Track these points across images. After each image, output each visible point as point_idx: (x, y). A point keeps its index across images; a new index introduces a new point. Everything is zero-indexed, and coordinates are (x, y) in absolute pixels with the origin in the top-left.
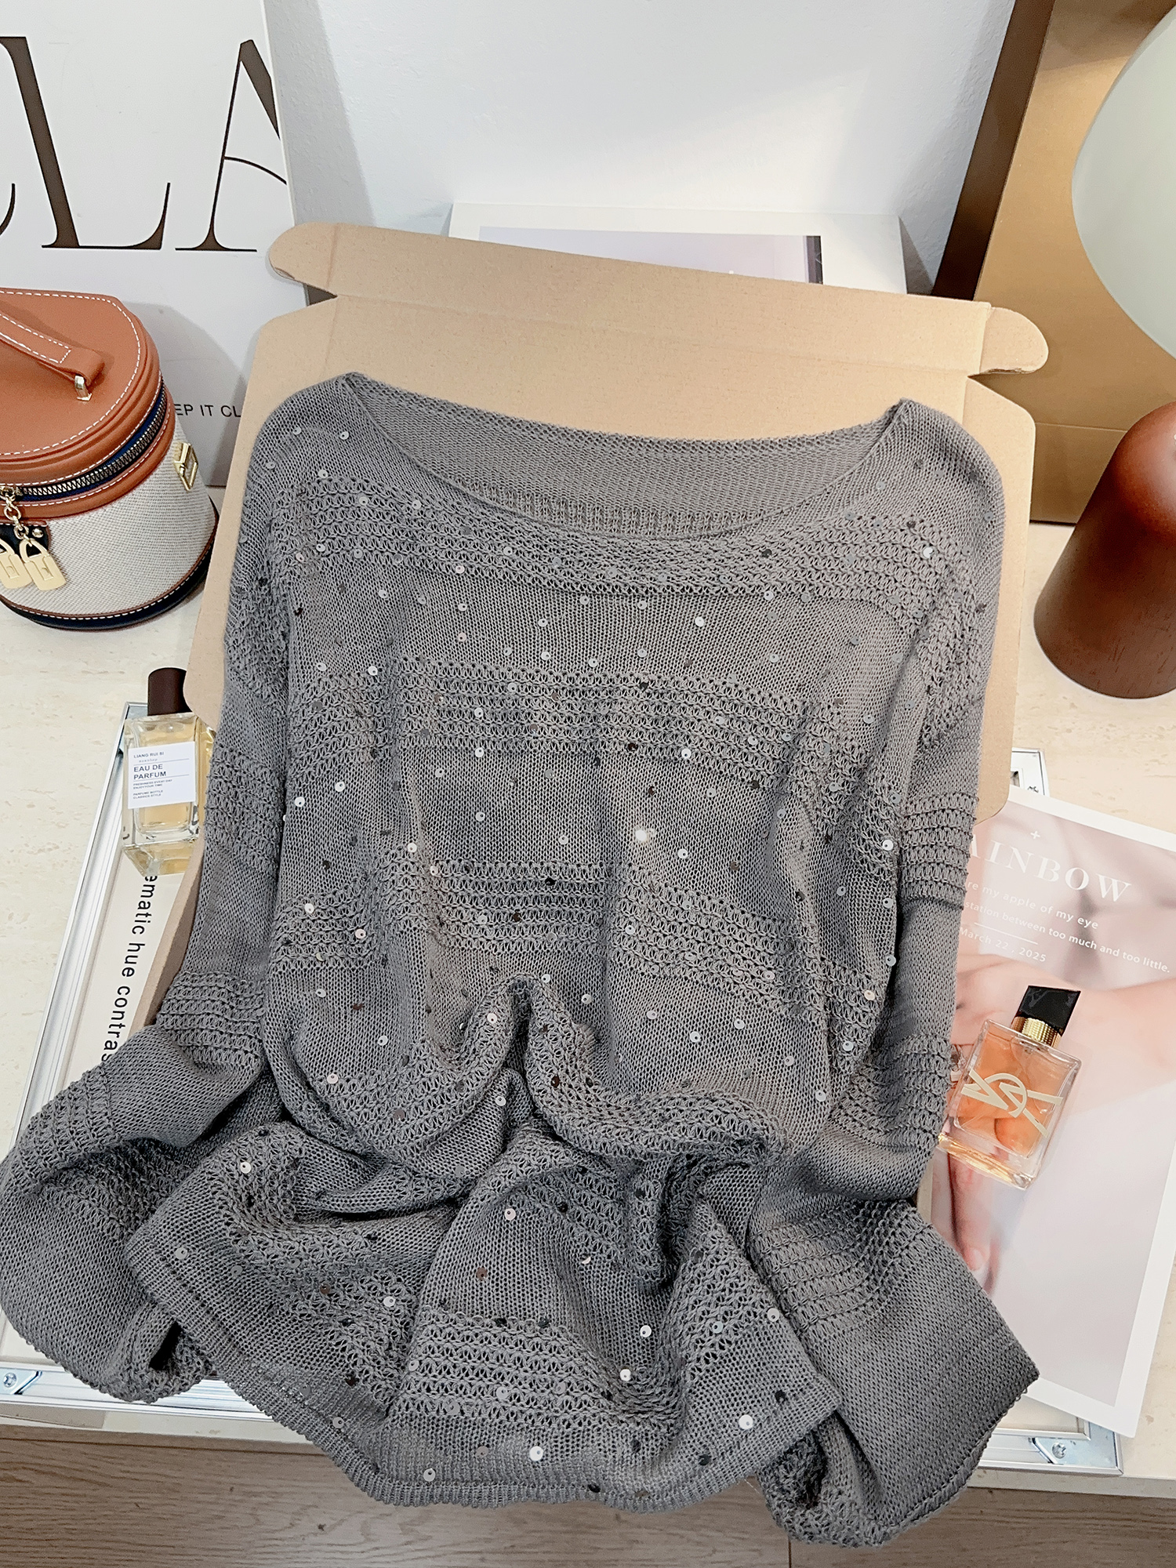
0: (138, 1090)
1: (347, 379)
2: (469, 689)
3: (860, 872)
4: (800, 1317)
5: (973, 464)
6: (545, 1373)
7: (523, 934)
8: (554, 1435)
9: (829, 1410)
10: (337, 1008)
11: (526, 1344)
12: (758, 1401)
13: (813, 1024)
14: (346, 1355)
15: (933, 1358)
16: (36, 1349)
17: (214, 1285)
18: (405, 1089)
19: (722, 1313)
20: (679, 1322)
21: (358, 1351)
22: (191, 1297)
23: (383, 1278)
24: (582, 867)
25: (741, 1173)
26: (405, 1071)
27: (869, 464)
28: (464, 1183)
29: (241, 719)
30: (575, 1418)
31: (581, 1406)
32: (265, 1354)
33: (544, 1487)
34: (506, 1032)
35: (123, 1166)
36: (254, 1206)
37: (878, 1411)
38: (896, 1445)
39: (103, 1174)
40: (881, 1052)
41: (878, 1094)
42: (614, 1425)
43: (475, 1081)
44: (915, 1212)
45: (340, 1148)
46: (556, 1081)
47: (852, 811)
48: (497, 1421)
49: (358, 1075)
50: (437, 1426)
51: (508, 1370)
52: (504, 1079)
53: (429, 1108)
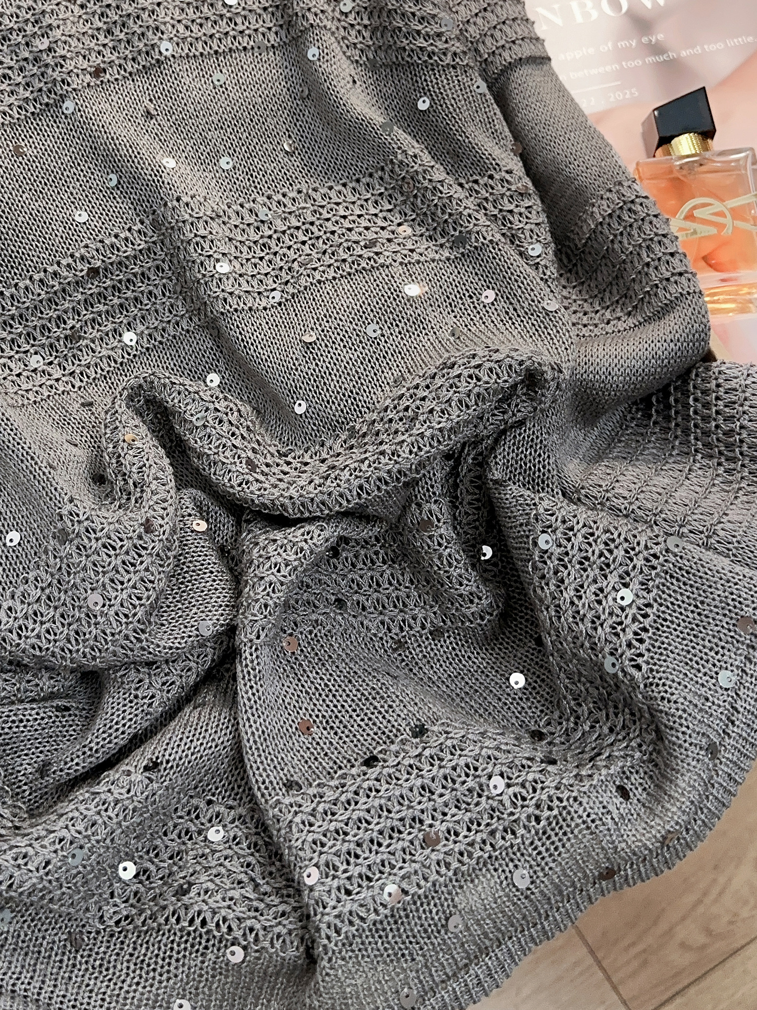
6: (464, 782)
8: (527, 842)
11: (418, 764)
12: (723, 648)
14: (211, 926)
18: (84, 568)
19: (617, 579)
20: (574, 625)
24: (122, 236)
25: (520, 434)
26: (69, 548)
31: (535, 791)
42: (586, 784)
43: (161, 513)
48: (450, 873)
50: (384, 930)
51: (419, 807)
52: (188, 502)
53: (128, 572)
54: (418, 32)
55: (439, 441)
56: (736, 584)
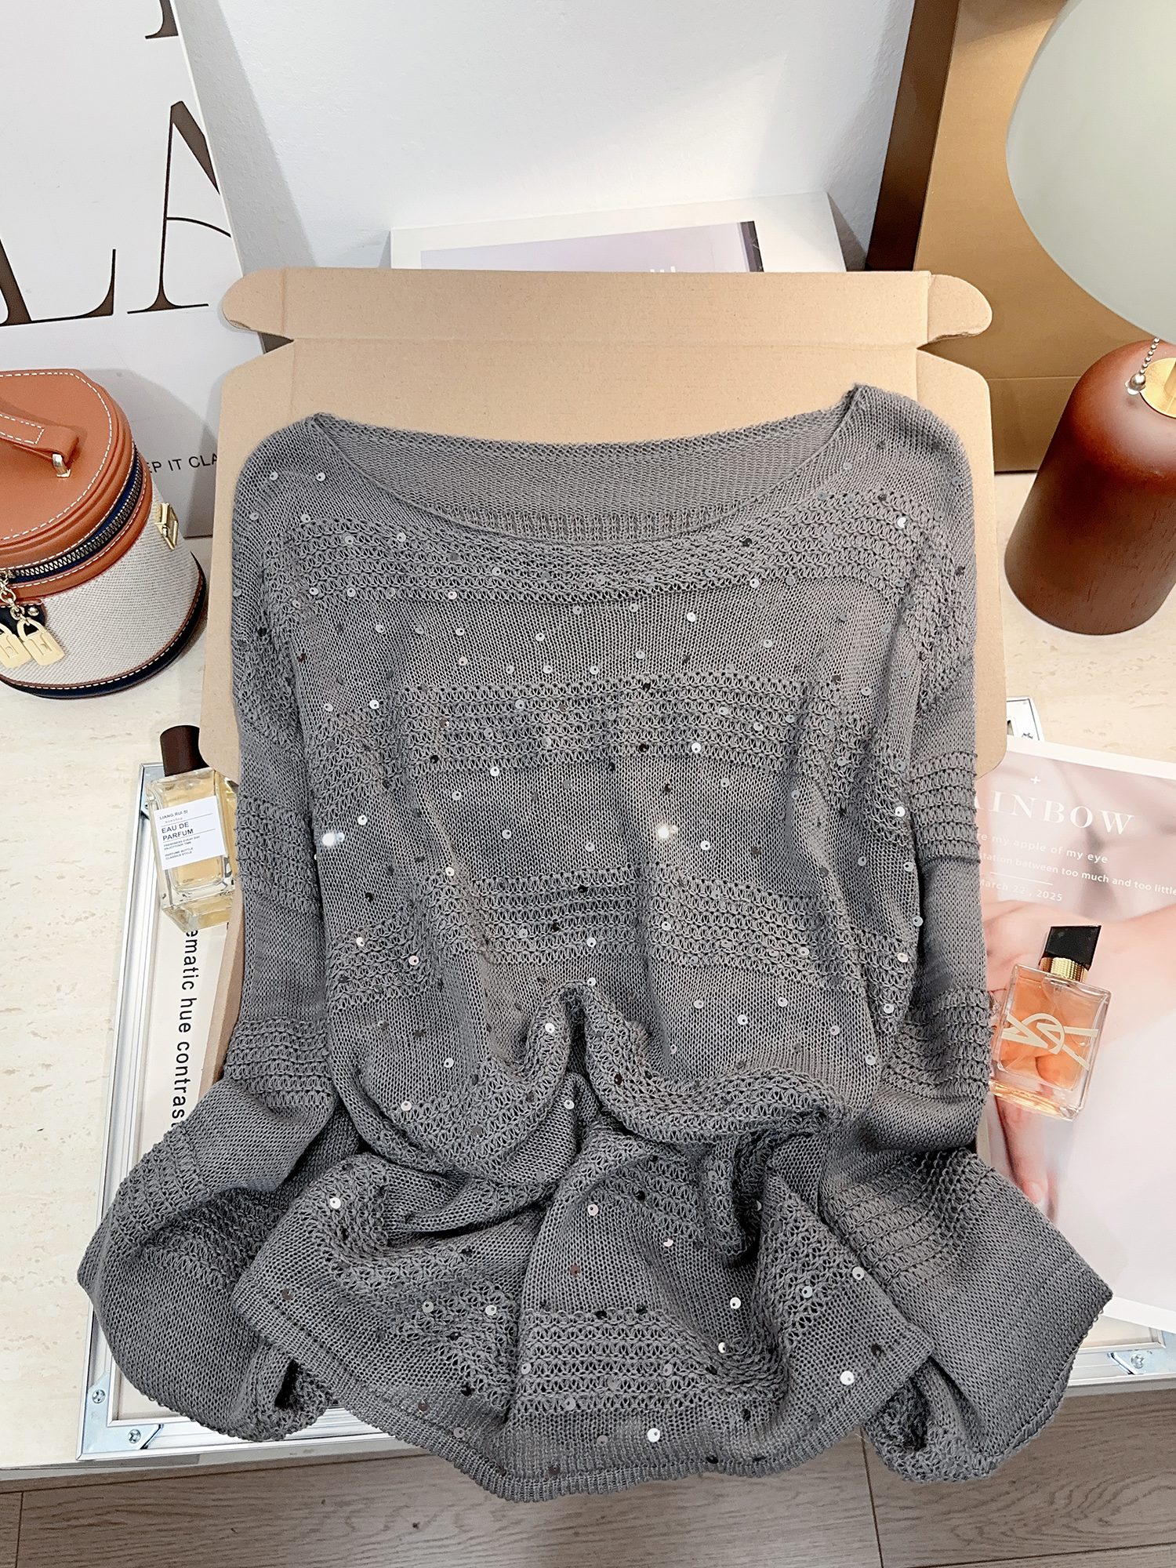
0: (222, 1143)
1: (316, 420)
2: (475, 711)
3: (878, 840)
4: (883, 1271)
5: (934, 436)
6: (650, 1357)
7: (563, 942)
8: (668, 1415)
9: (924, 1356)
10: (399, 1037)
11: (628, 1332)
12: (856, 1357)
13: (854, 992)
14: (459, 1367)
15: (1013, 1294)
16: (159, 1404)
17: (323, 1320)
18: (479, 1107)
19: (809, 1278)
20: (769, 1292)
21: (469, 1362)
22: (303, 1334)
23: (481, 1289)
24: (612, 871)
25: (805, 1142)
26: (476, 1089)
27: (834, 447)
28: (546, 1186)
29: (262, 767)
30: (685, 1396)
31: (689, 1385)
32: (380, 1378)
33: (664, 1466)
34: (565, 1038)
35: (215, 1218)
36: (349, 1239)
37: (969, 1351)
38: (991, 1380)
39: (198, 1228)
40: (918, 1008)
41: (922, 1049)
42: (723, 1398)
43: (543, 1090)
44: (976, 1158)
45: (421, 1170)
46: (619, 1079)
47: (863, 783)
48: (612, 1409)
49: (431, 1098)
50: (556, 1422)
51: (615, 1359)
52: (569, 1084)
53: (504, 1122)
54: (878, 810)
55: (736, 1127)
56: (883, 1320)
